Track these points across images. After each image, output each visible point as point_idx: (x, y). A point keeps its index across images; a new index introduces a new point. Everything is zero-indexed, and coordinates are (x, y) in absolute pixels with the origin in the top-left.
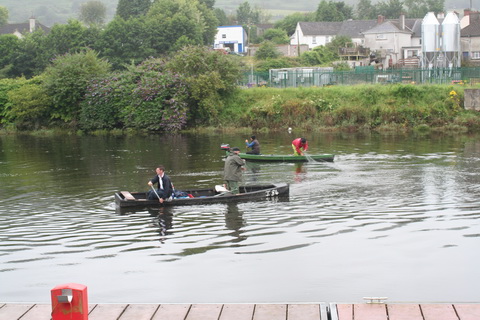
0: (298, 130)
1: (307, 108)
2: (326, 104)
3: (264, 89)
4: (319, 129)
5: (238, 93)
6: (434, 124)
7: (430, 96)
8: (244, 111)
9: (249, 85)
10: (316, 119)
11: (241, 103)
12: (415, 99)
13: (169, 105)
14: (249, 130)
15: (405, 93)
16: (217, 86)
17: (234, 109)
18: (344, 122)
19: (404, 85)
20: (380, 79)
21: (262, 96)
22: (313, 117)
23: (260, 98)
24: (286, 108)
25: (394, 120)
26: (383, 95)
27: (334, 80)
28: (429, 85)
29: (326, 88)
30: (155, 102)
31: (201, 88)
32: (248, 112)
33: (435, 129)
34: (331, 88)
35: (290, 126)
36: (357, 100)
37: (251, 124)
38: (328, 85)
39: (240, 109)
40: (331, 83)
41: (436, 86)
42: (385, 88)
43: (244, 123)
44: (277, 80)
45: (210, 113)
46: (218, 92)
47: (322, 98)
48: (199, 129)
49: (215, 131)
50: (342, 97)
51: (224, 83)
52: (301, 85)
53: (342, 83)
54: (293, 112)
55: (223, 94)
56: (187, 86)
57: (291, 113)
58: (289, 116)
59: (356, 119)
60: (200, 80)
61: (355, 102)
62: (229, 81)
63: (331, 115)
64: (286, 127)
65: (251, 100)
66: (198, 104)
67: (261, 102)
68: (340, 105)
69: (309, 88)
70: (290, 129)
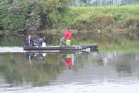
0: (103, 31)
1: (109, 18)
2: (119, 16)
3: (84, 7)
5: (69, 10)
8: (73, 20)
9: (76, 6)
10: (114, 25)
11: (71, 16)
13: (29, 17)
14: (75, 31)
16: (57, 6)
17: (67, 19)
18: (131, 27)
21: (83, 12)
22: (112, 23)
23: (82, 13)
24: (96, 18)
27: (124, 2)
29: (120, 7)
30: (21, 15)
31: (48, 7)
32: (75, 21)
34: (123, 7)
35: (99, 29)
36: (138, 13)
37: (77, 28)
38: (121, 5)
39: (70, 19)
40: (123, 4)
43: (73, 27)
44: (91, 2)
45: (53, 22)
46: (58, 9)
47: (118, 13)
48: (47, 31)
49: (56, 32)
50: (129, 12)
51: (61, 4)
52: (106, 5)
53: (129, 4)
54: (101, 21)
55: (61, 10)
56: (40, 6)
57: (100, 21)
58: (99, 23)
59: (137, 25)
60: (47, 3)
61: (136, 15)
62: (64, 3)
63: (123, 22)
64: (97, 30)
65: (76, 14)
66: (46, 16)
67: (83, 15)
68: (128, 16)
69: (110, 7)
70: (99, 30)
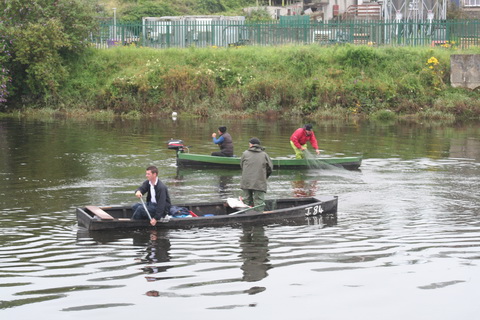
0: (187, 115)
1: (203, 81)
2: (231, 75)
3: (133, 48)
4: (220, 115)
5: (91, 54)
6: (403, 110)
7: (397, 65)
8: (102, 84)
9: (111, 43)
10: (216, 99)
11: (96, 70)
12: (372, 70)
14: (108, 115)
15: (357, 59)
16: (58, 43)
17: (85, 80)
18: (261, 104)
19: (356, 47)
20: (318, 36)
21: (130, 61)
22: (211, 95)
23: (127, 64)
24: (167, 80)
25: (340, 102)
26: (321, 62)
27: (246, 36)
28: (396, 48)
29: (233, 50)
31: (31, 44)
32: (107, 86)
33: (403, 117)
34: (241, 49)
35: (174, 109)
36: (281, 69)
37: (112, 105)
38: (237, 44)
39: (95, 80)
40: (241, 42)
41: (407, 48)
42: (325, 52)
43: (101, 103)
44: (154, 35)
45: (46, 87)
46: (59, 52)
47: (227, 65)
48: (28, 112)
49: (53, 116)
50: (258, 65)
51: (69, 39)
52: (193, 45)
53: (259, 41)
54: (180, 87)
55: (68, 55)
56: (7, 41)
57: (177, 88)
58: (174, 92)
59: (280, 100)
60: (30, 32)
61: (278, 73)
62: (77, 35)
63: (240, 92)
64: (168, 111)
65: (112, 66)
66: (27, 71)
67: (129, 70)
68: (254, 76)
69: (206, 49)
70: (175, 113)
